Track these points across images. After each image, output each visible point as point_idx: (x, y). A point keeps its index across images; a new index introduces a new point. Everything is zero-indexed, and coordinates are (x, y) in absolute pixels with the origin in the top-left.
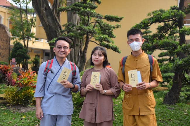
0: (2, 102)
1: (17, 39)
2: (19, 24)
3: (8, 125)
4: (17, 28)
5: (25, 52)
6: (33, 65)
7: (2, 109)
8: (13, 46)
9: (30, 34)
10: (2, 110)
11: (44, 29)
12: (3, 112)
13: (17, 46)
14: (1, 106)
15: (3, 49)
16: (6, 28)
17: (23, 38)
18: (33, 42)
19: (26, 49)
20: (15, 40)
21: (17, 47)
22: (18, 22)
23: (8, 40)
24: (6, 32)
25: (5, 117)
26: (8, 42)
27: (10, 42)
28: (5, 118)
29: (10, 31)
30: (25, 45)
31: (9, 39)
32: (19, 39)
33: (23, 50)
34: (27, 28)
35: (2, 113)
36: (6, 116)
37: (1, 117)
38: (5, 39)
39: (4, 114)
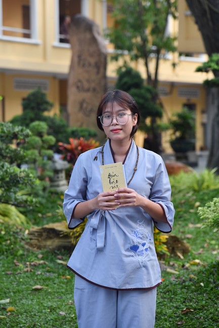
0: (60, 243)
1: (126, 58)
2: (132, 13)
3: (70, 307)
4: (128, 26)
5: (149, 96)
6: (174, 133)
7: (59, 264)
8: (116, 81)
9: (165, 40)
10: (60, 267)
11: (197, 23)
12: (61, 271)
13: (125, 79)
14: (58, 255)
15: (88, 90)
16: (95, 29)
17: (144, 54)
18: (174, 65)
19: (150, 87)
20: (121, 62)
21: (126, 83)
22: (129, 6)
23: (101, 62)
24: (94, 40)
25: (64, 286)
26: (102, 70)
27: (105, 68)
28: (63, 290)
29: (107, 36)
30: (149, 76)
31: (102, 60)
32: (132, 59)
33: (143, 91)
34: (155, 22)
35: (59, 275)
36: (67, 283)
37: (56, 285)
38: (92, 61)
39: (62, 279)
